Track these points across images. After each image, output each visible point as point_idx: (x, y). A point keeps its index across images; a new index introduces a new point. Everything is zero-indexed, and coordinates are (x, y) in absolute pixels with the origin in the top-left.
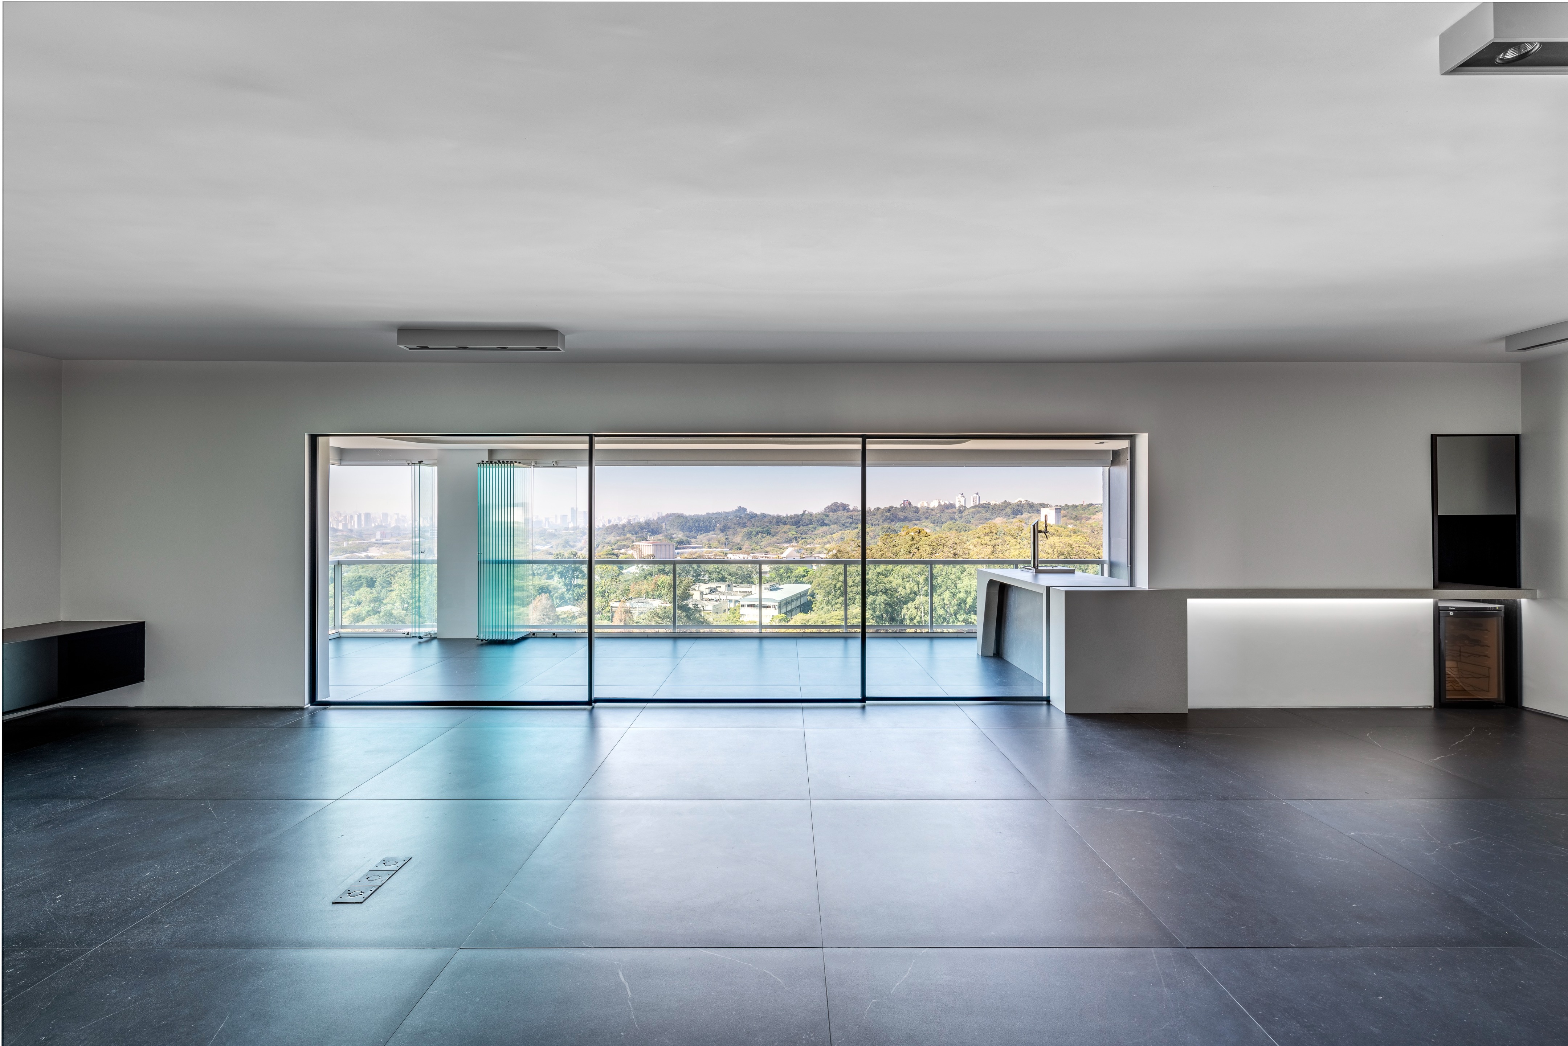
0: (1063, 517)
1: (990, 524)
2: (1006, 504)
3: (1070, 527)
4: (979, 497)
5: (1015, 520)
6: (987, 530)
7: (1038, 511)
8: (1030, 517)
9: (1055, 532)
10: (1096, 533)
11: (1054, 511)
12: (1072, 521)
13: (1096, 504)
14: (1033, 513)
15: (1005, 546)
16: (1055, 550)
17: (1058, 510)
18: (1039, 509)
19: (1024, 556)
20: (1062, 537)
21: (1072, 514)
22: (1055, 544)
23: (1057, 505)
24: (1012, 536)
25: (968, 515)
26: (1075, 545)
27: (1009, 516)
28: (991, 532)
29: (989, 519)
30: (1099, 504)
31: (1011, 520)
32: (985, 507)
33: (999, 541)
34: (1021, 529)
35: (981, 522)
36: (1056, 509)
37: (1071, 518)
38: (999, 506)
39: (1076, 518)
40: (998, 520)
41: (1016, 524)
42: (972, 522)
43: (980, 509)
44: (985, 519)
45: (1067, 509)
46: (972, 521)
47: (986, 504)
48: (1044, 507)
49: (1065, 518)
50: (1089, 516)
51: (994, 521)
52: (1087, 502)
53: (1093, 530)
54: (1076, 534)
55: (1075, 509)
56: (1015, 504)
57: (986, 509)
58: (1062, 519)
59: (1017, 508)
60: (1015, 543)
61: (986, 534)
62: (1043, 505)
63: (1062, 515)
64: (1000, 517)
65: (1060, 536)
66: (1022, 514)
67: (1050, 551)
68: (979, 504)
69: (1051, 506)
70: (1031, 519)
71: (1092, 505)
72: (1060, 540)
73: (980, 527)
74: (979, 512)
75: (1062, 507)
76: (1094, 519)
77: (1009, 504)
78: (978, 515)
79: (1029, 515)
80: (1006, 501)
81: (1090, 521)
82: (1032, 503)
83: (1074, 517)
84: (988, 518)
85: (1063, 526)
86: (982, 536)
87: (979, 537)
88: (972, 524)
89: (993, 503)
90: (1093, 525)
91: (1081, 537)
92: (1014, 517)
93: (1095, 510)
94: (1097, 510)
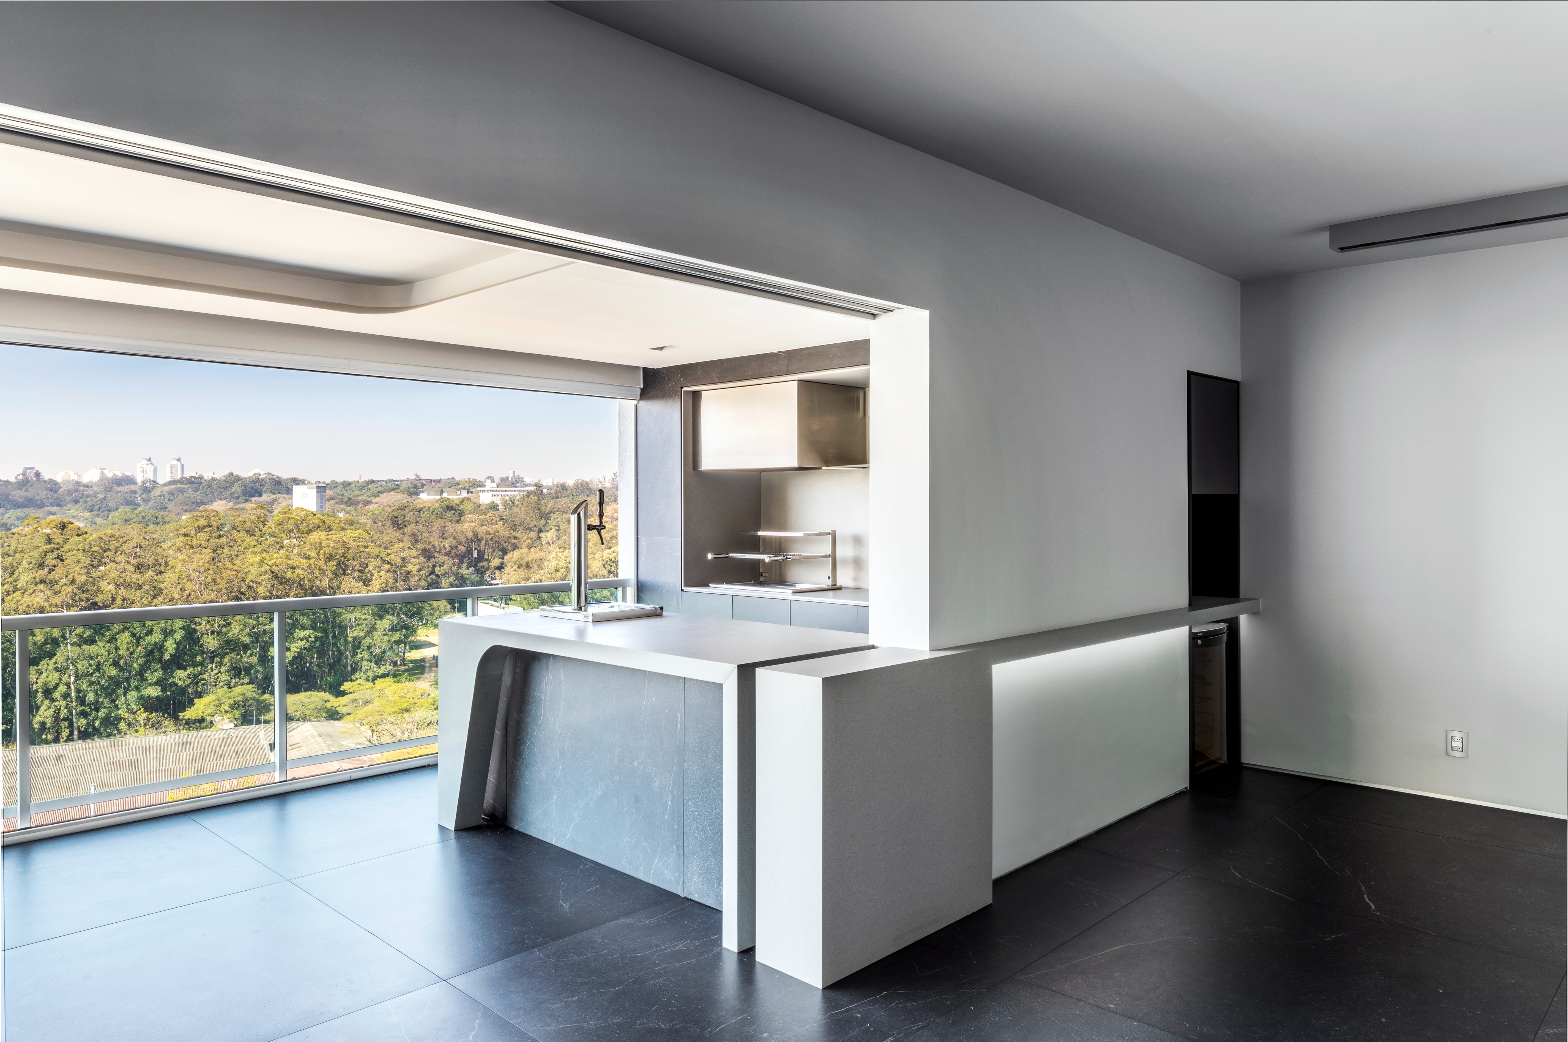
0: (329, 500)
1: (206, 510)
2: (233, 479)
3: (341, 515)
4: (182, 466)
5: (249, 506)
6: (202, 522)
7: (289, 491)
8: (274, 501)
9: (321, 524)
10: (380, 524)
11: (315, 491)
12: (343, 506)
13: (378, 481)
14: (280, 493)
15: (235, 548)
16: (322, 552)
17: (321, 489)
18: (290, 487)
19: (270, 563)
20: (332, 532)
21: (343, 495)
22: (321, 543)
23: (319, 482)
24: (248, 532)
25: (160, 496)
26: (352, 544)
27: (238, 498)
28: (210, 526)
29: (202, 503)
30: (383, 481)
31: (241, 506)
32: (193, 483)
33: (224, 539)
34: (262, 519)
35: (186, 508)
36: (318, 487)
37: (342, 502)
38: (219, 481)
39: (350, 502)
40: (219, 506)
41: (255, 511)
42: (168, 509)
43: (183, 486)
44: (193, 503)
45: (335, 487)
46: (170, 506)
47: (195, 478)
48: (297, 484)
49: (332, 502)
50: (370, 499)
51: (210, 507)
52: (366, 478)
53: (376, 520)
54: (353, 527)
55: (348, 488)
56: (249, 478)
57: (195, 486)
58: (327, 504)
59: (251, 484)
60: (254, 543)
61: (200, 529)
62: (296, 481)
63: (327, 497)
64: (221, 499)
65: (329, 529)
66: (260, 495)
67: (313, 554)
68: (182, 478)
69: (309, 483)
70: (276, 503)
71: (372, 482)
72: (329, 537)
73: (184, 517)
74: (182, 491)
75: (327, 484)
76: (377, 503)
77: (238, 478)
78: (181, 497)
79: (274, 496)
80: (232, 474)
81: (370, 507)
82: (278, 477)
83: (346, 499)
84: (198, 501)
85: (330, 514)
86: (193, 533)
87: (185, 535)
88: (170, 511)
89: (207, 476)
90: (376, 512)
91: (361, 531)
92: (246, 501)
93: (377, 490)
94: (380, 489)
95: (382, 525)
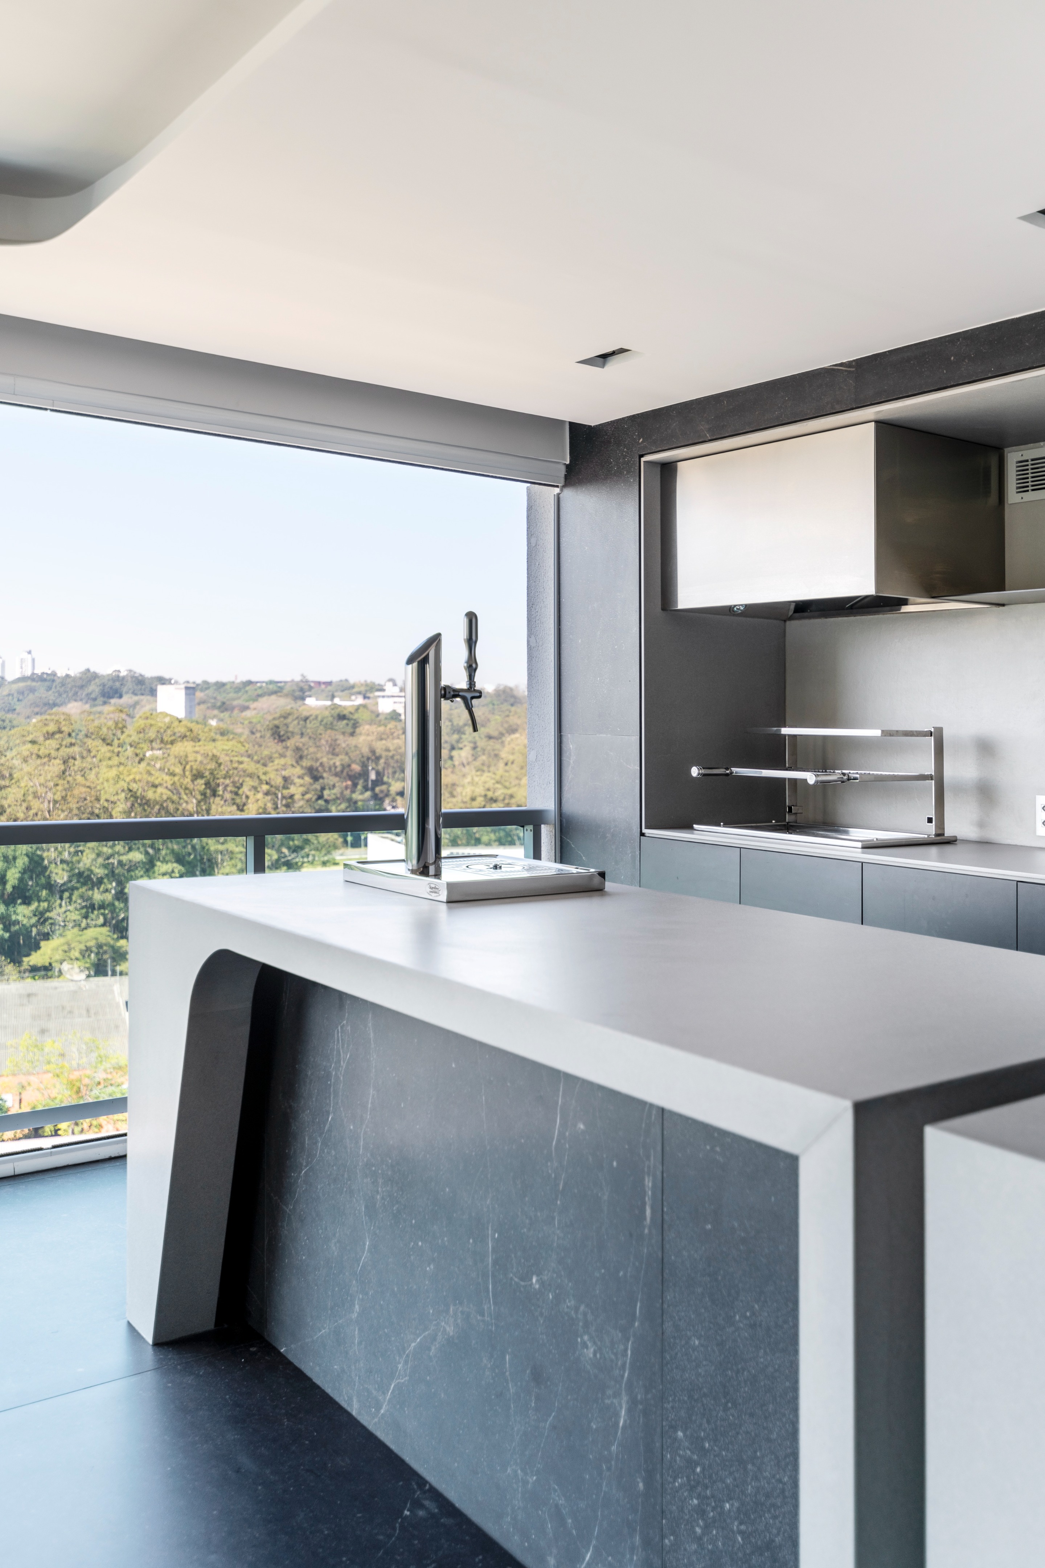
0: (199, 704)
1: (56, 714)
2: (89, 677)
3: (213, 723)
4: (33, 660)
5: (106, 709)
6: (52, 728)
7: (153, 692)
8: (135, 705)
9: (188, 734)
10: (258, 735)
11: (183, 692)
12: (216, 712)
13: (257, 682)
14: (142, 694)
15: (89, 759)
16: (188, 767)
17: (190, 690)
18: (154, 688)
19: (128, 779)
20: (201, 743)
21: (215, 698)
22: (186, 756)
23: (188, 682)
24: (104, 740)
25: (9, 695)
26: (223, 759)
27: (95, 699)
28: (60, 732)
29: (55, 705)
30: (263, 682)
31: (99, 709)
32: (45, 680)
33: (76, 749)
34: (120, 725)
35: (37, 710)
36: (187, 688)
37: (214, 707)
38: (74, 679)
39: (224, 707)
40: (74, 708)
41: (112, 716)
42: (17, 711)
43: (34, 684)
44: (45, 704)
45: (207, 689)
46: (19, 707)
47: (47, 674)
48: (163, 684)
49: (203, 707)
50: (247, 704)
51: (63, 709)
52: (243, 678)
53: (254, 730)
54: (226, 738)
55: (222, 690)
56: (108, 675)
57: (47, 684)
58: (197, 709)
59: (110, 683)
60: (108, 755)
61: (50, 736)
62: (162, 681)
63: (197, 701)
64: (76, 700)
65: (196, 739)
66: (121, 697)
67: (178, 770)
68: (33, 674)
69: (176, 683)
70: (138, 707)
71: (250, 683)
72: (197, 749)
73: (34, 720)
74: (32, 690)
75: (198, 685)
76: (255, 709)
77: (95, 676)
78: (31, 696)
79: (136, 698)
80: (88, 670)
81: (248, 714)
82: (141, 675)
83: (219, 704)
84: (51, 702)
85: (200, 720)
86: (41, 739)
87: (33, 742)
88: (18, 714)
89: (61, 673)
90: (254, 720)
91: (234, 742)
92: (105, 703)
93: (256, 693)
94: (260, 692)
95: (261, 737)
